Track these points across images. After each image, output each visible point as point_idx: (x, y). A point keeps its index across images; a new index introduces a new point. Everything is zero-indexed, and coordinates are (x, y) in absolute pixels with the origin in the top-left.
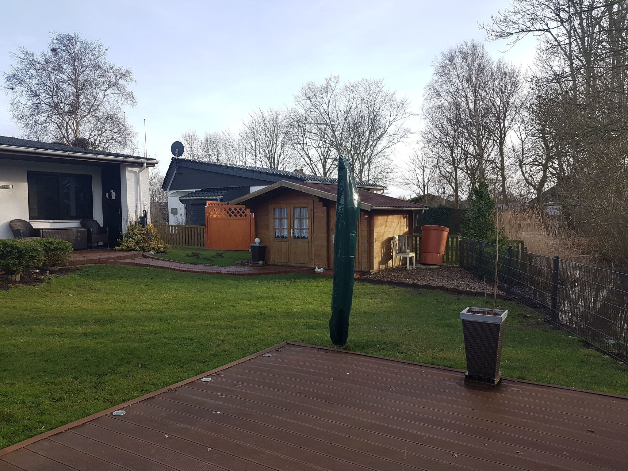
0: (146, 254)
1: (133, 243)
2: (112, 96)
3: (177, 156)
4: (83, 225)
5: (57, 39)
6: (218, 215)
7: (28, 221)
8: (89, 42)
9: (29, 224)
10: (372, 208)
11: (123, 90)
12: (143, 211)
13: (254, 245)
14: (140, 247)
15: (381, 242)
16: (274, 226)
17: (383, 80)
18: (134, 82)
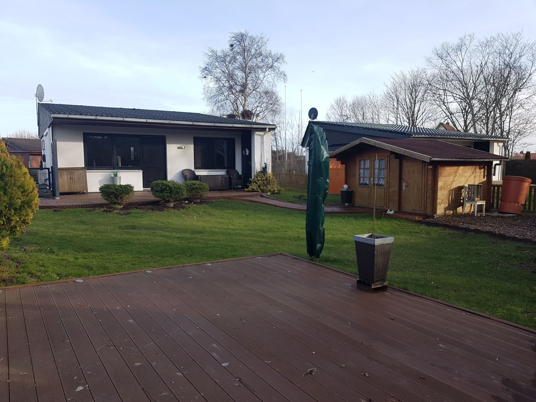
0: (264, 194)
1: (256, 186)
2: (269, 76)
3: (313, 119)
4: (227, 173)
5: (233, 37)
6: (334, 166)
7: (193, 170)
8: (255, 36)
9: (193, 173)
10: (431, 160)
11: (277, 70)
12: (265, 163)
13: (343, 190)
14: (260, 189)
15: (448, 190)
16: (360, 175)
17: (522, 31)
18: (285, 63)
